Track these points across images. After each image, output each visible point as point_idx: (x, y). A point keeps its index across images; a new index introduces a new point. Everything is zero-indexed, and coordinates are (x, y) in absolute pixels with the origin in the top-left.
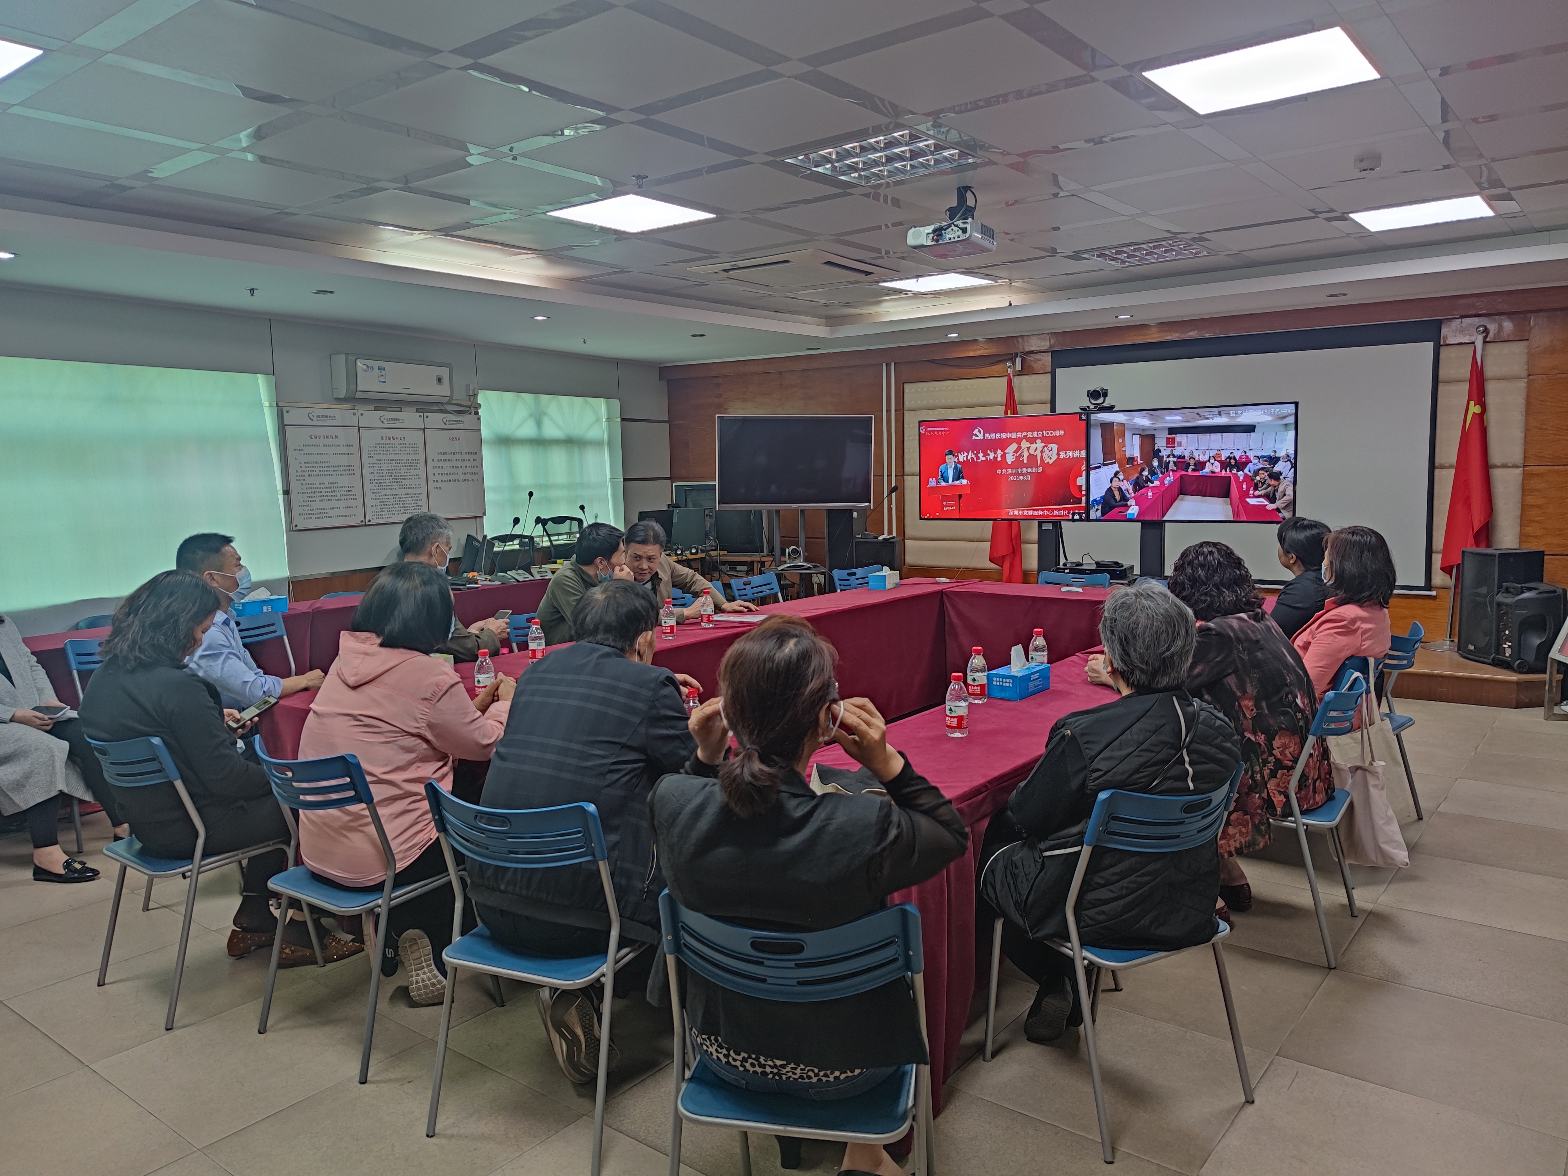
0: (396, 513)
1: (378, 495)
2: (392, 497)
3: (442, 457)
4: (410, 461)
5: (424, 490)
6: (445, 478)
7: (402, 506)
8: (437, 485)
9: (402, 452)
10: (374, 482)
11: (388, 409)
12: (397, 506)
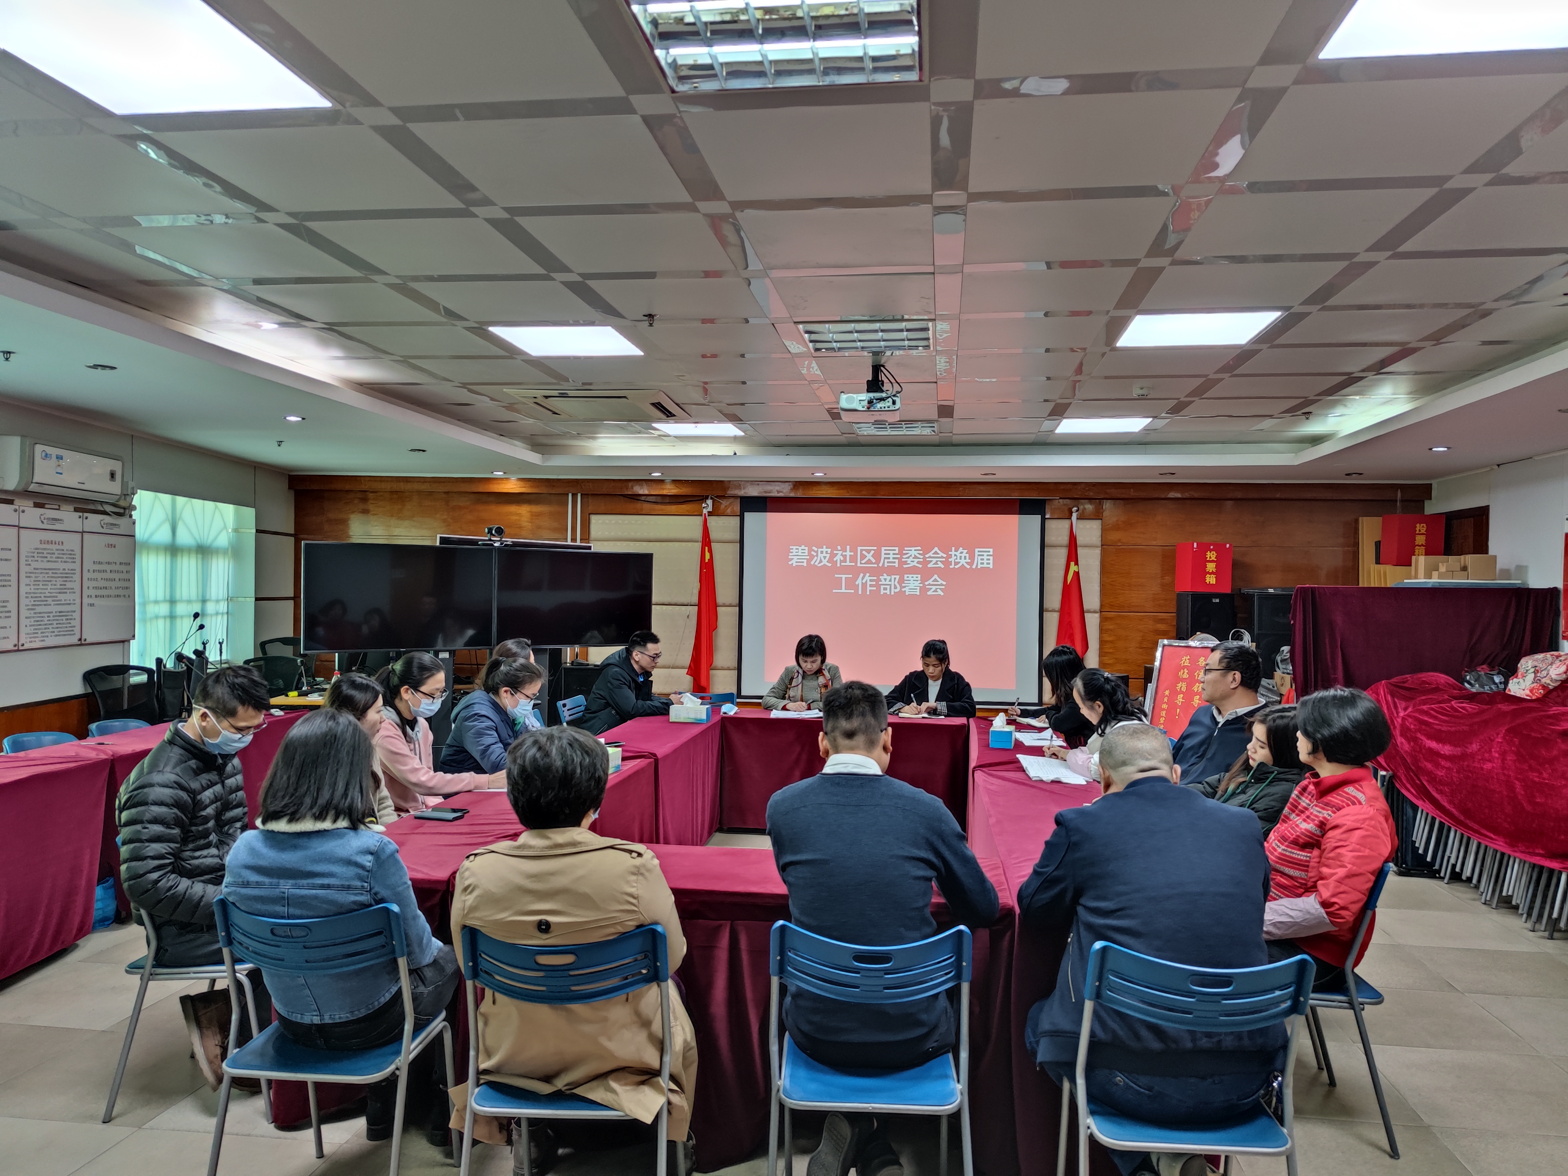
0: (49, 635)
1: (32, 612)
2: (46, 615)
3: (97, 567)
4: (67, 571)
5: (77, 608)
6: (99, 592)
7: (55, 626)
8: (91, 601)
9: (60, 560)
10: (30, 596)
11: (47, 506)
12: (50, 627)
